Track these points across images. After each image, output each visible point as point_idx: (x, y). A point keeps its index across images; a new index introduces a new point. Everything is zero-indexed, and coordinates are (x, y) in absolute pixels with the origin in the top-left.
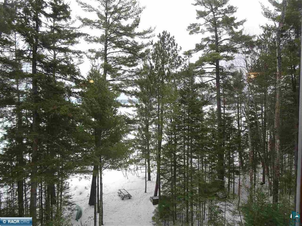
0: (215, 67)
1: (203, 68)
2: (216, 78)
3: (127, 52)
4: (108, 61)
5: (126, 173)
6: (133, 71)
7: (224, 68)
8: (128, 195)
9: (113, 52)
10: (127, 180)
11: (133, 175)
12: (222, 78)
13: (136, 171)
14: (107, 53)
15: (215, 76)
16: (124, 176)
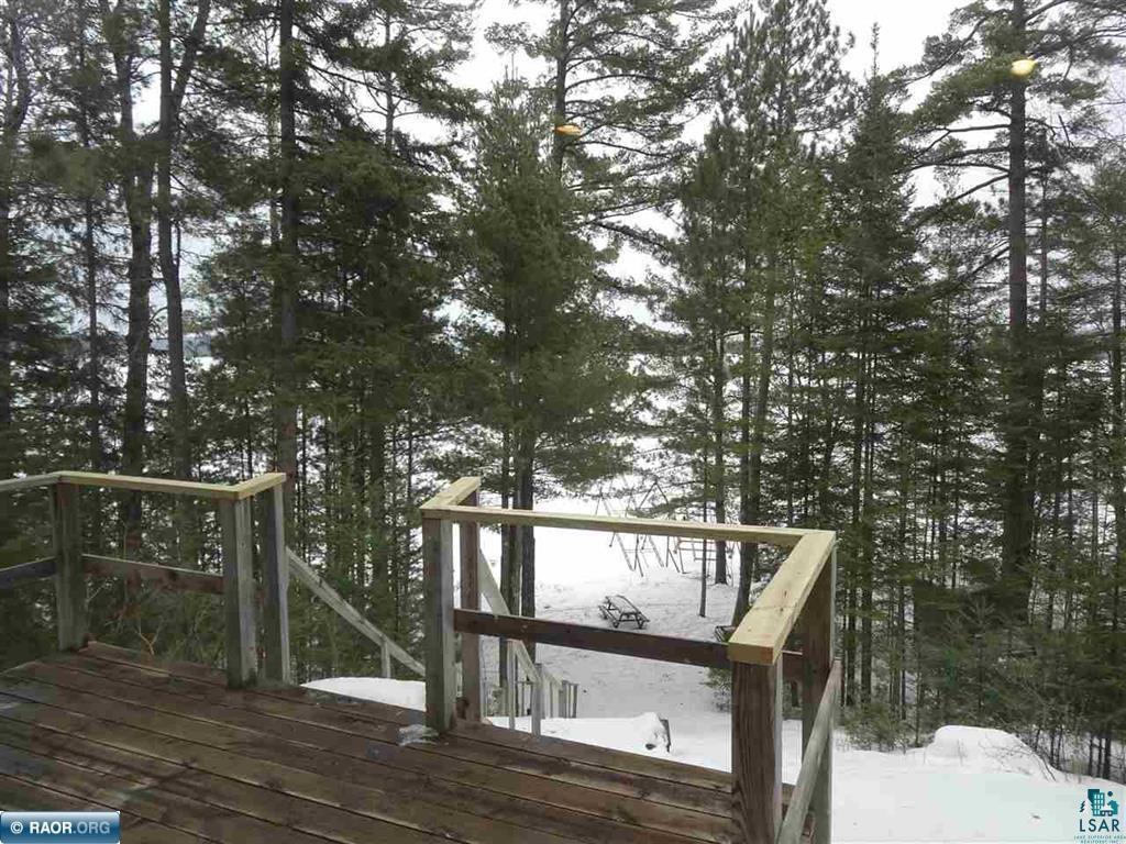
0: (1008, 121)
1: (950, 131)
2: (1008, 168)
3: (638, 77)
4: (570, 116)
5: (636, 556)
6: (662, 152)
7: (1051, 128)
8: (636, 614)
9: (587, 81)
10: (641, 580)
11: (662, 565)
12: (1043, 174)
13: (676, 552)
14: (567, 86)
15: (1006, 164)
16: (630, 567)
